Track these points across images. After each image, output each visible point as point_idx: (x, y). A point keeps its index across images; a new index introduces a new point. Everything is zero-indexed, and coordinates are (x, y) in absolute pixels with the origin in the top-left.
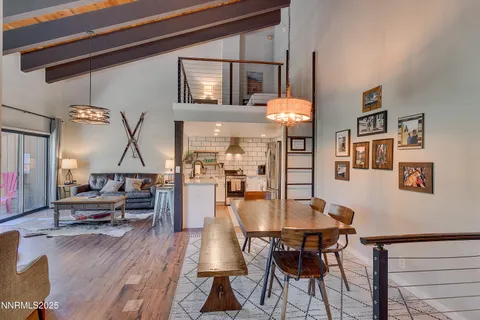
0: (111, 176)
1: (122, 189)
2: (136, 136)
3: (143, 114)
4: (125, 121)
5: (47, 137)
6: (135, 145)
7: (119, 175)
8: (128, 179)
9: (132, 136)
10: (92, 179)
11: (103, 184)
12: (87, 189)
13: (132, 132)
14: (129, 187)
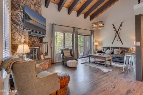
0: (109, 48)
1: (112, 53)
2: (119, 32)
3: (122, 22)
4: (114, 27)
5: (91, 36)
6: (118, 36)
7: (112, 48)
8: (115, 50)
9: (117, 32)
10: (103, 49)
11: (106, 50)
12: (101, 52)
13: (117, 31)
14: (115, 53)
